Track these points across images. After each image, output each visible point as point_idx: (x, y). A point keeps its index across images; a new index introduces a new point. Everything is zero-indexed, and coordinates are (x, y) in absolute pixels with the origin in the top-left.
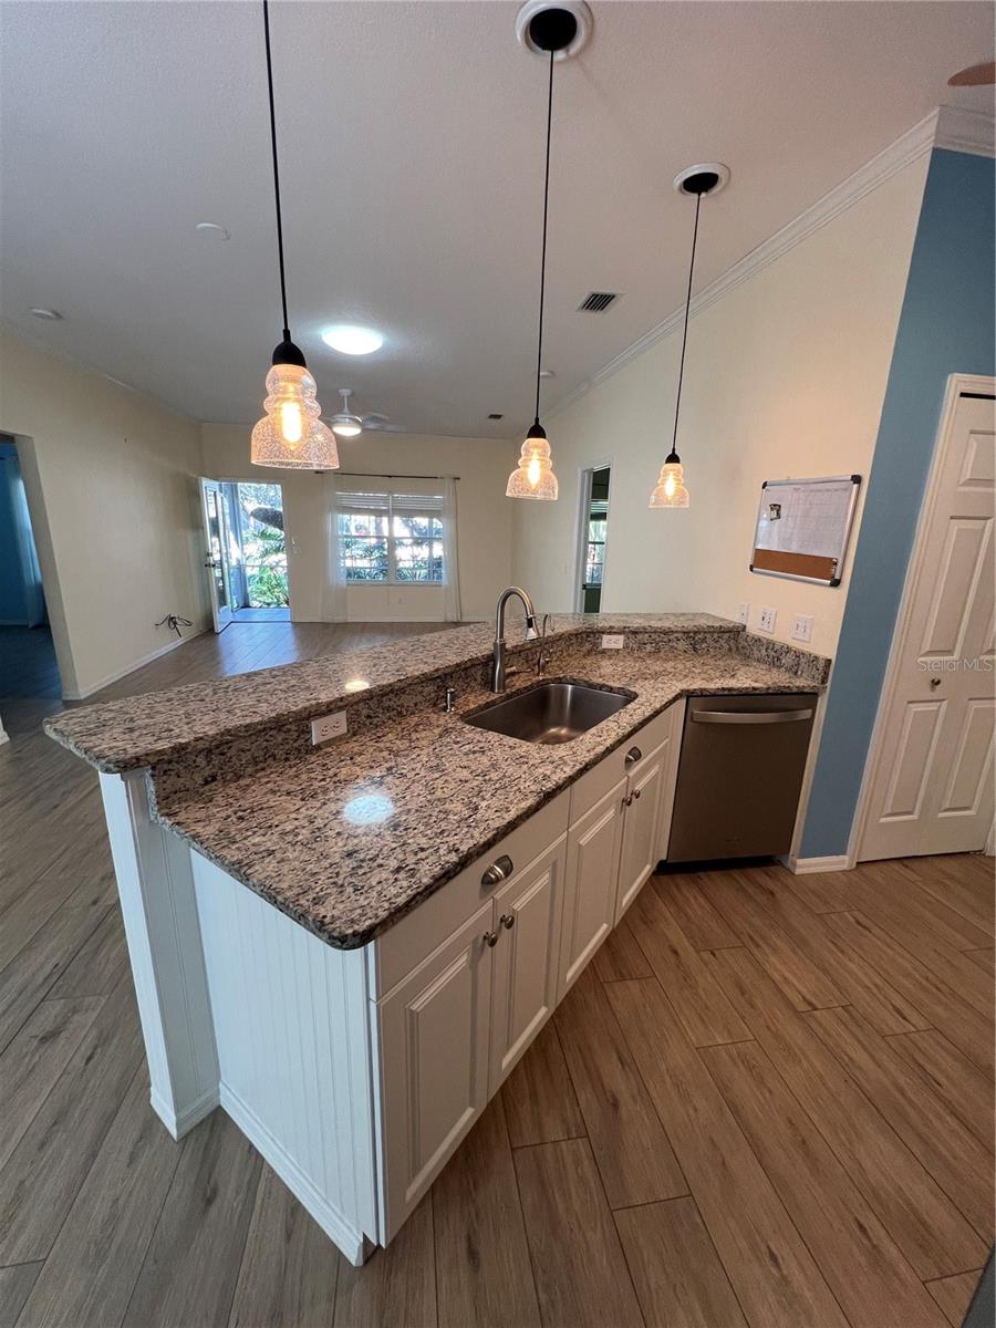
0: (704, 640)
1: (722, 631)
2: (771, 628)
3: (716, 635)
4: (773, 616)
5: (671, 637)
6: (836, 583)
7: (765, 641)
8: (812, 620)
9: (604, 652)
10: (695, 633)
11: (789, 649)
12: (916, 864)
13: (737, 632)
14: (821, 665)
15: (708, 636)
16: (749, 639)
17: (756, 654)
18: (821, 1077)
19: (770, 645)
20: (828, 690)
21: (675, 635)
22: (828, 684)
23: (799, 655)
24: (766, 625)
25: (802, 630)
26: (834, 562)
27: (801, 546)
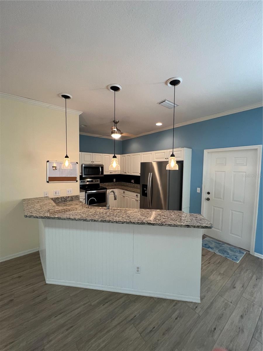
2: (60, 194)
4: (59, 192)
6: (77, 181)
19: (62, 198)
24: (57, 194)
25: (69, 192)
26: (76, 178)
27: (66, 175)
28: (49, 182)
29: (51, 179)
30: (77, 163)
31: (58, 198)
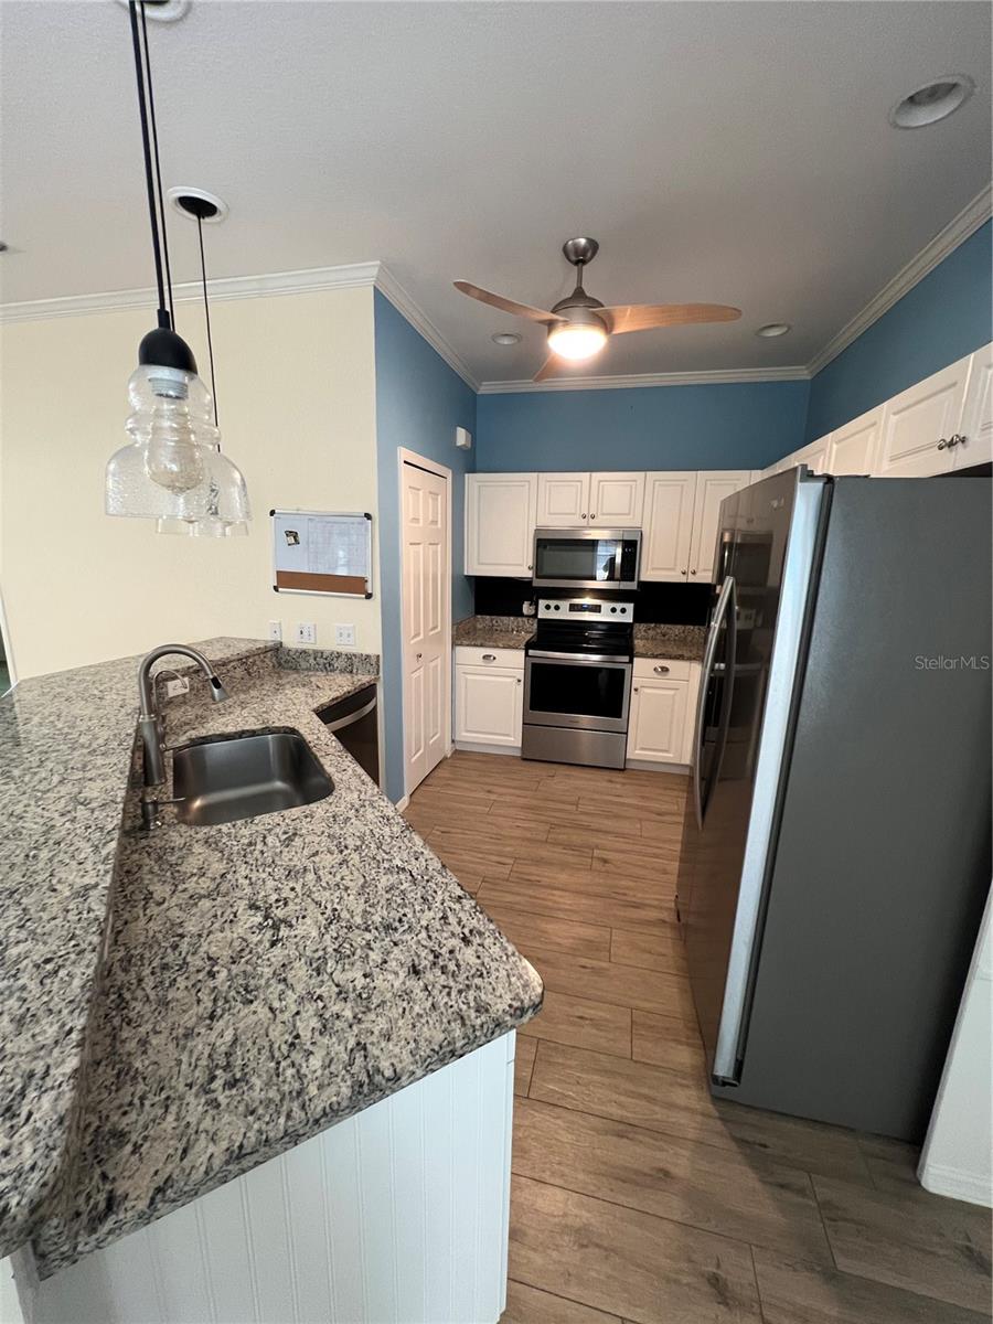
0: (254, 663)
1: (266, 650)
2: (313, 639)
3: (262, 656)
4: (312, 630)
5: (229, 667)
6: (369, 596)
7: (311, 652)
8: (354, 627)
9: (171, 701)
10: (247, 657)
11: (339, 655)
12: (429, 782)
13: (277, 649)
14: (373, 662)
15: (256, 657)
16: (291, 653)
17: (304, 665)
18: (511, 923)
19: (318, 654)
20: (382, 679)
21: (232, 664)
22: (381, 674)
23: (350, 657)
24: (305, 639)
25: (345, 635)
26: (363, 581)
27: (329, 568)
28: (280, 589)
29: (286, 580)
30: (368, 516)
31: (304, 652)
